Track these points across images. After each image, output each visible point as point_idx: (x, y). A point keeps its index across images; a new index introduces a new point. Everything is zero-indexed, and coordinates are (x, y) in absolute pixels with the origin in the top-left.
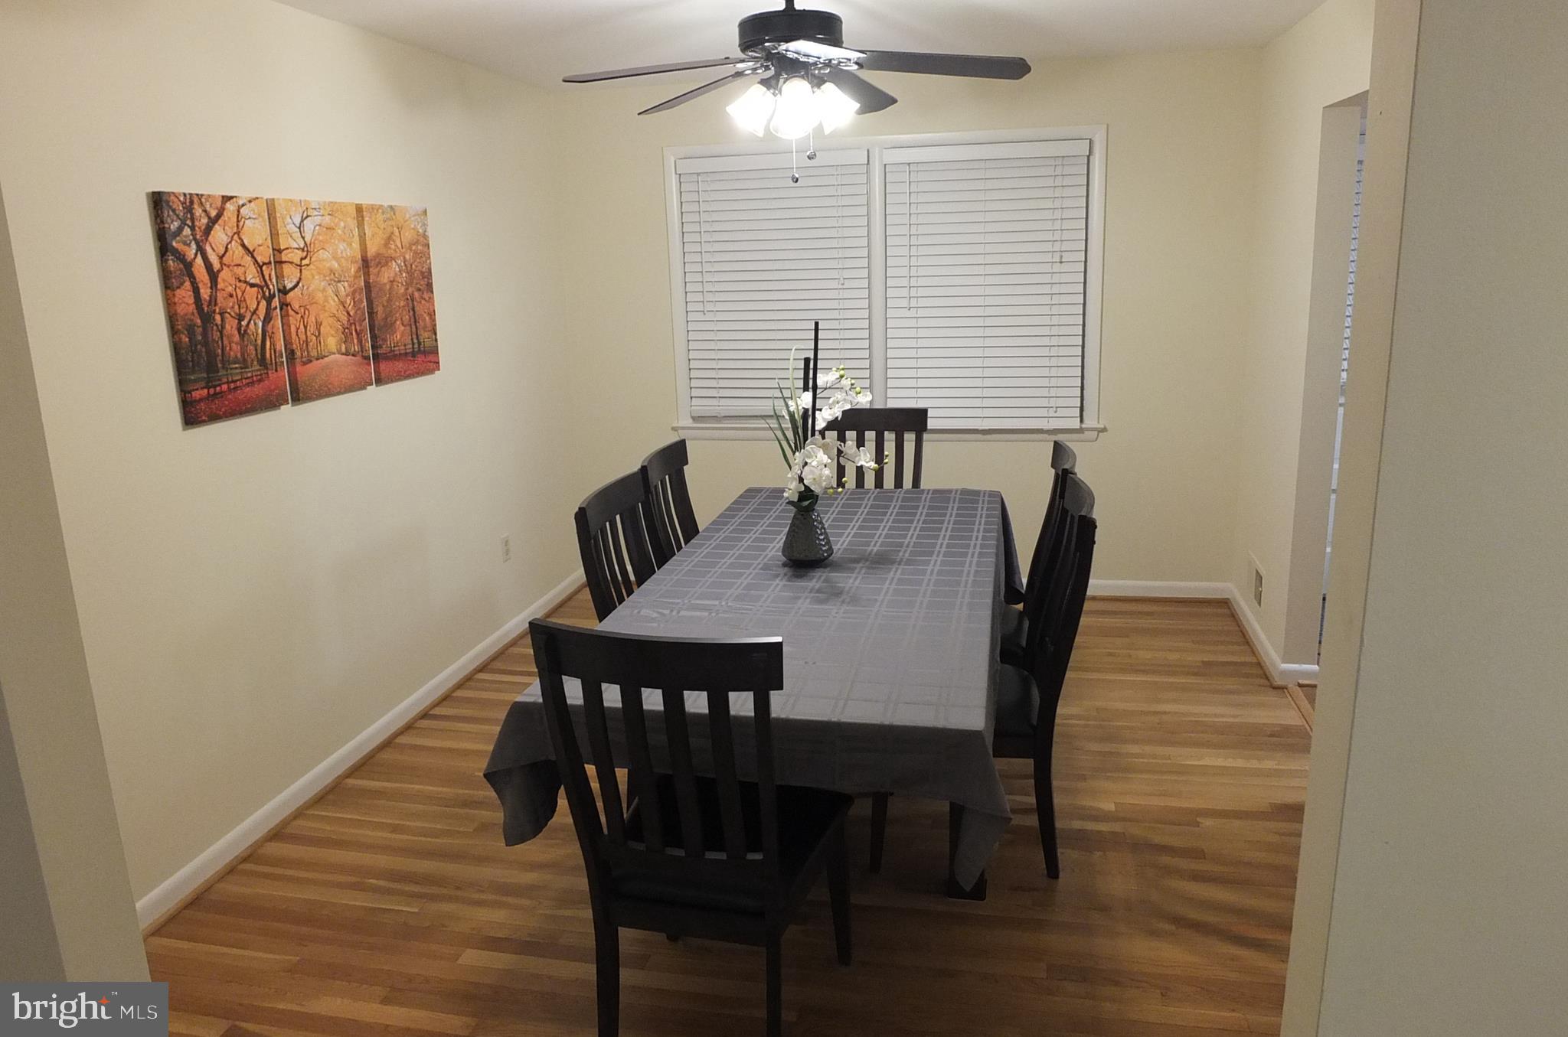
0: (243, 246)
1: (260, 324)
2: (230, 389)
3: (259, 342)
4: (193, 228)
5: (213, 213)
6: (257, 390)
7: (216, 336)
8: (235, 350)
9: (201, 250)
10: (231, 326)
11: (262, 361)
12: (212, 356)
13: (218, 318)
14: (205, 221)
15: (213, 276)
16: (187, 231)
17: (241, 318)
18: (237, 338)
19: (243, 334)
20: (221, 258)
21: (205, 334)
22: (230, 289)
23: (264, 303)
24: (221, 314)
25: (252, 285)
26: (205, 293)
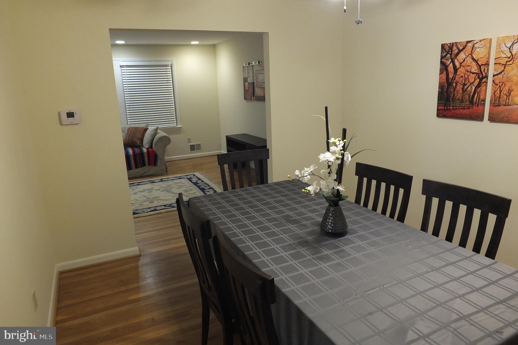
0: (473, 59)
1: (474, 88)
2: (453, 109)
3: (472, 94)
4: (451, 55)
5: (461, 48)
6: (466, 111)
7: (452, 90)
8: (459, 96)
9: (453, 62)
10: (459, 87)
11: (471, 102)
12: (448, 97)
13: (454, 84)
14: (457, 51)
15: (456, 69)
16: (449, 55)
17: (465, 85)
18: (461, 92)
19: (464, 90)
20: (461, 64)
21: (447, 89)
22: (462, 74)
23: (478, 81)
24: (456, 83)
25: (473, 73)
26: (451, 76)
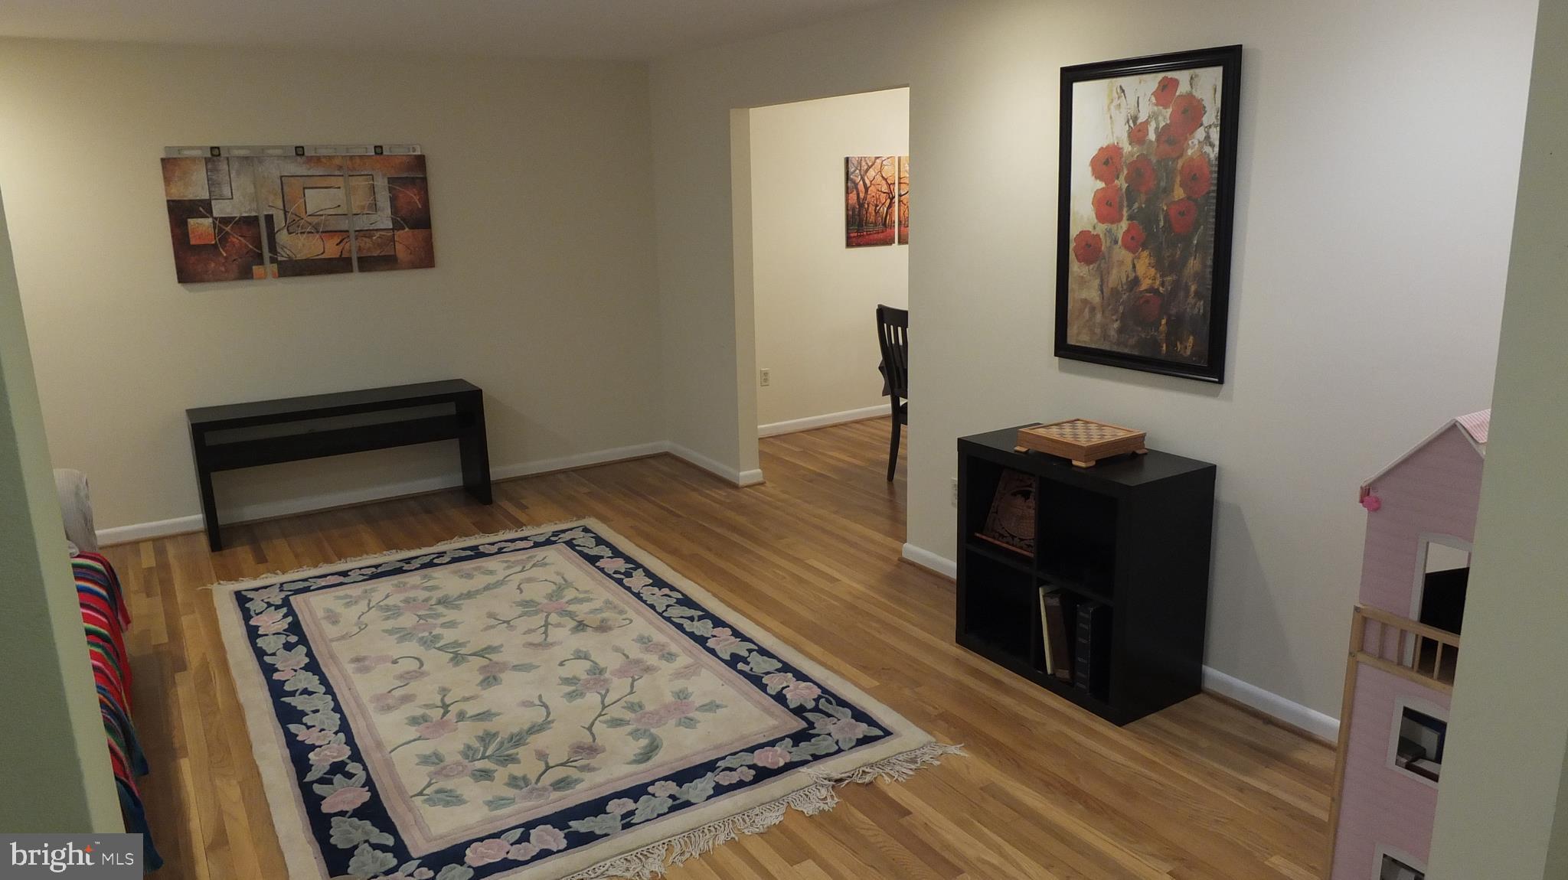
0: (882, 177)
1: (886, 209)
2: (867, 234)
3: (884, 216)
4: (860, 170)
5: (870, 164)
6: (881, 236)
7: (865, 212)
8: (872, 219)
9: (863, 179)
10: (872, 209)
11: (884, 224)
12: (861, 221)
13: (866, 206)
14: (866, 167)
15: (867, 189)
16: (858, 171)
17: (877, 206)
18: (874, 214)
19: (877, 212)
20: (871, 182)
21: (859, 211)
22: (874, 194)
23: (888, 201)
24: (868, 204)
25: (884, 193)
26: (862, 195)
